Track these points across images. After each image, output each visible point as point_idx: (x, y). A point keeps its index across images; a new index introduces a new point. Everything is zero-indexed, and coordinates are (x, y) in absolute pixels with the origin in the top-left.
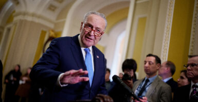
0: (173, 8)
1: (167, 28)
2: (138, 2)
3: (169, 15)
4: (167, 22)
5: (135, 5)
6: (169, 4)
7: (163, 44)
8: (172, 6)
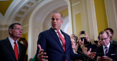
0: (94, 7)
1: (94, 18)
2: (72, 5)
3: (93, 11)
4: (93, 15)
5: (71, 7)
6: (91, 4)
7: (94, 28)
8: (93, 6)
